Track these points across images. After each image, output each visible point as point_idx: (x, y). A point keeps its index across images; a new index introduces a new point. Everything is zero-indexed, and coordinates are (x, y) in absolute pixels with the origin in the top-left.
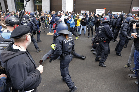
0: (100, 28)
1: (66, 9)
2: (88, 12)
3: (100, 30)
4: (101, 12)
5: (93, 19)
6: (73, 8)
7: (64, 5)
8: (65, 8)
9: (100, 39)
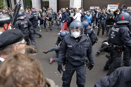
0: (113, 31)
1: (73, 6)
2: (98, 8)
3: (113, 33)
4: (114, 7)
5: (105, 16)
6: (82, 4)
7: (72, 1)
8: (73, 4)
9: (112, 46)
